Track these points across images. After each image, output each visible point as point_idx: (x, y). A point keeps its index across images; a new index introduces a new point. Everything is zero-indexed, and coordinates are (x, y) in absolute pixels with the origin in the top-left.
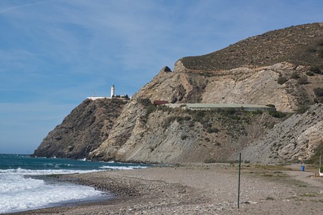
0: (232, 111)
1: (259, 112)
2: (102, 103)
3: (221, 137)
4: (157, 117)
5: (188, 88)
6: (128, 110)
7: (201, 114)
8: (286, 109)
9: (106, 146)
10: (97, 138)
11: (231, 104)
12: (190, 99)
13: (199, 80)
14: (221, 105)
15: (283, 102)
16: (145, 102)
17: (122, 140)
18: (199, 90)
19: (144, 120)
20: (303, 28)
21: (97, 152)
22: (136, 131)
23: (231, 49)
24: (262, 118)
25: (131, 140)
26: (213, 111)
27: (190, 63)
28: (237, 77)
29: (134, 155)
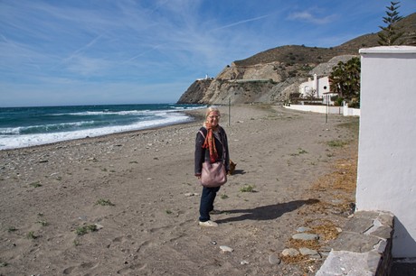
0: (255, 82)
1: (266, 82)
2: (203, 81)
3: (251, 93)
4: (225, 86)
5: (237, 74)
6: (213, 83)
7: (243, 83)
8: (277, 81)
9: (205, 99)
10: (202, 95)
11: (255, 79)
12: (238, 78)
13: (242, 70)
14: (251, 80)
15: (276, 78)
16: (220, 80)
17: (211, 96)
18: (242, 74)
19: (219, 87)
20: (283, 47)
21: (201, 101)
22: (216, 92)
23: (254, 57)
24: (267, 85)
25: (214, 96)
26: (247, 83)
27: (237, 63)
28: (257, 68)
29: (216, 102)
